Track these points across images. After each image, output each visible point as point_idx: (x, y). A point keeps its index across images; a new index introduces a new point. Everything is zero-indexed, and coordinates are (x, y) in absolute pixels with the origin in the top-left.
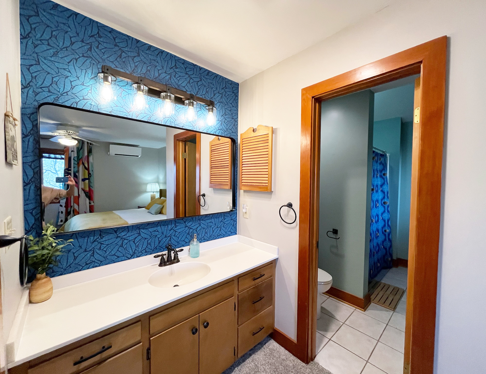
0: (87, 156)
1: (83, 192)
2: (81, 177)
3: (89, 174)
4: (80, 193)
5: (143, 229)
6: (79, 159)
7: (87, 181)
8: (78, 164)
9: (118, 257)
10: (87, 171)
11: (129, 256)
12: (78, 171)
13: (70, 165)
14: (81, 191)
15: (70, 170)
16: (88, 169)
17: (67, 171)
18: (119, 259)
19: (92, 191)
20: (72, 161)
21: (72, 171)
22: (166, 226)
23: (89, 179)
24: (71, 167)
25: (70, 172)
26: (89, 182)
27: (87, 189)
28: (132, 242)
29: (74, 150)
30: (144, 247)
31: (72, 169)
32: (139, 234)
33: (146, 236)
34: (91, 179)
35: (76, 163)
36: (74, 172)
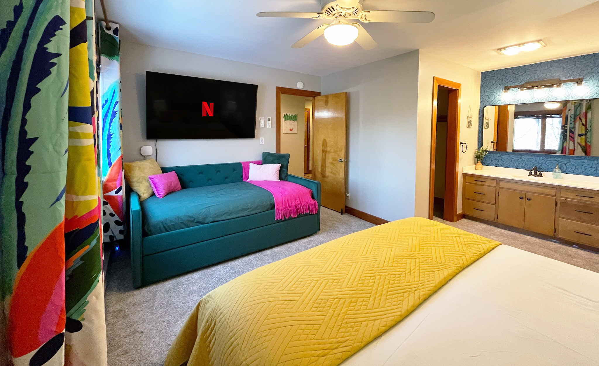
0: (585, 113)
1: (579, 147)
2: (577, 133)
3: (586, 129)
4: (576, 148)
5: (523, 156)
6: (575, 117)
7: (584, 136)
8: (575, 122)
9: (509, 166)
10: (584, 127)
11: (515, 167)
12: (574, 128)
13: (566, 123)
14: (577, 146)
15: (567, 127)
16: (585, 125)
17: (564, 128)
18: (510, 167)
19: (590, 146)
20: (569, 118)
21: (568, 127)
22: (539, 157)
23: (585, 134)
24: (567, 124)
25: (566, 128)
26: (585, 137)
27: (583, 144)
28: (516, 161)
29: (572, 110)
30: (524, 165)
31: (568, 125)
32: (521, 158)
33: (524, 159)
34: (589, 135)
35: (573, 120)
36: (570, 128)
